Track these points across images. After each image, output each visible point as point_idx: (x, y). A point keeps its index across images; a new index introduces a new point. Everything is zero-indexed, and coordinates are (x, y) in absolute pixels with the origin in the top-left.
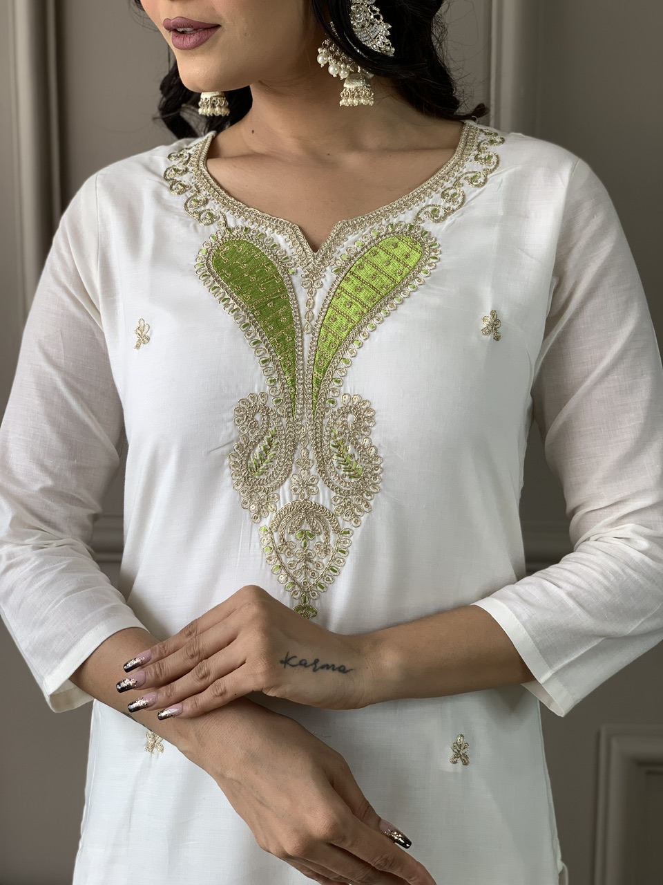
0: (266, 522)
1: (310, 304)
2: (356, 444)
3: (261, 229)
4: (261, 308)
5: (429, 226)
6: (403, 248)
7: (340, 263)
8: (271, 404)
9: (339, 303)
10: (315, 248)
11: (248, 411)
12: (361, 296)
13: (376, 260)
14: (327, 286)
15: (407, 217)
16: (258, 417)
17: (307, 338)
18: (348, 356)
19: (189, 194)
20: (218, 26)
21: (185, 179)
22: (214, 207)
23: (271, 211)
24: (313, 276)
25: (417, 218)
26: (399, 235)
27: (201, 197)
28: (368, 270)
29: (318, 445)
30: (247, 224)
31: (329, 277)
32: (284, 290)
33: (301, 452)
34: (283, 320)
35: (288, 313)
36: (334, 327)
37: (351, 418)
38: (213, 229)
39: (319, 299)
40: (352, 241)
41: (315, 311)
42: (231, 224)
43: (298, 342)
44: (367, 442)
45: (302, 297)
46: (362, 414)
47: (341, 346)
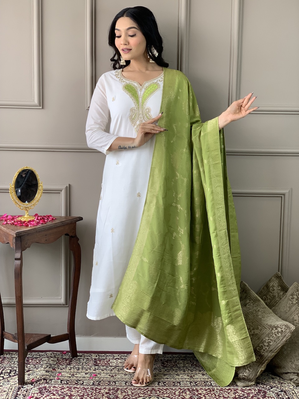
0: (135, 127)
1: (141, 94)
2: (148, 114)
3: (132, 83)
4: (133, 94)
5: (159, 82)
6: (155, 85)
7: (145, 88)
8: (135, 109)
9: (145, 93)
10: (141, 86)
11: (132, 110)
12: (148, 92)
13: (150, 87)
14: (143, 91)
15: (155, 81)
16: (133, 111)
17: (140, 99)
18: (147, 101)
19: (120, 78)
20: (131, 49)
21: (119, 76)
22: (124, 80)
23: (134, 79)
24: (141, 90)
25: (157, 81)
26: (154, 84)
27: (122, 78)
28: (149, 89)
29: (143, 115)
30: (130, 82)
31: (143, 90)
32: (136, 92)
33: (140, 116)
34: (137, 96)
35: (137, 95)
36: (144, 97)
37: (147, 110)
38: (124, 83)
39: (142, 93)
40: (147, 84)
41: (141, 95)
42: (127, 82)
43: (139, 99)
44: (150, 114)
45: (139, 92)
46: (149, 110)
47: (145, 100)
